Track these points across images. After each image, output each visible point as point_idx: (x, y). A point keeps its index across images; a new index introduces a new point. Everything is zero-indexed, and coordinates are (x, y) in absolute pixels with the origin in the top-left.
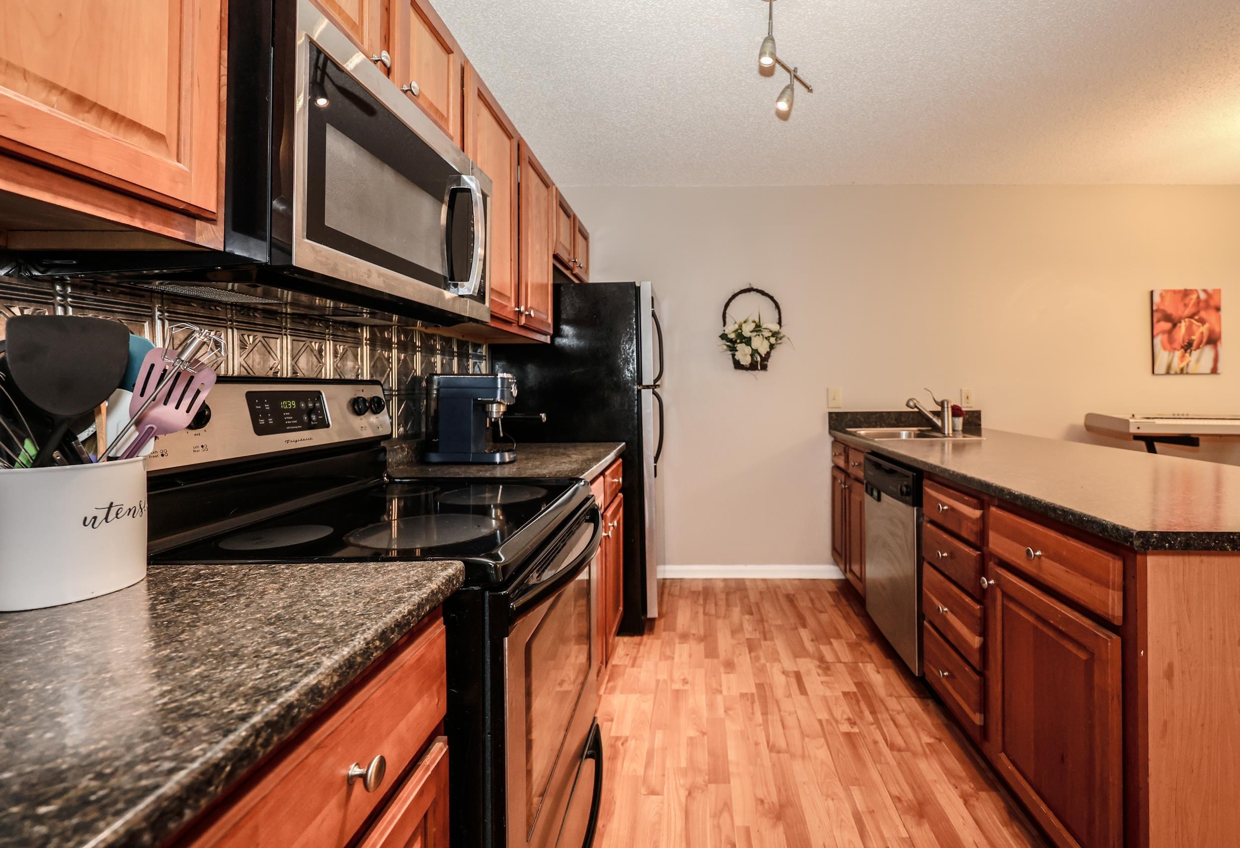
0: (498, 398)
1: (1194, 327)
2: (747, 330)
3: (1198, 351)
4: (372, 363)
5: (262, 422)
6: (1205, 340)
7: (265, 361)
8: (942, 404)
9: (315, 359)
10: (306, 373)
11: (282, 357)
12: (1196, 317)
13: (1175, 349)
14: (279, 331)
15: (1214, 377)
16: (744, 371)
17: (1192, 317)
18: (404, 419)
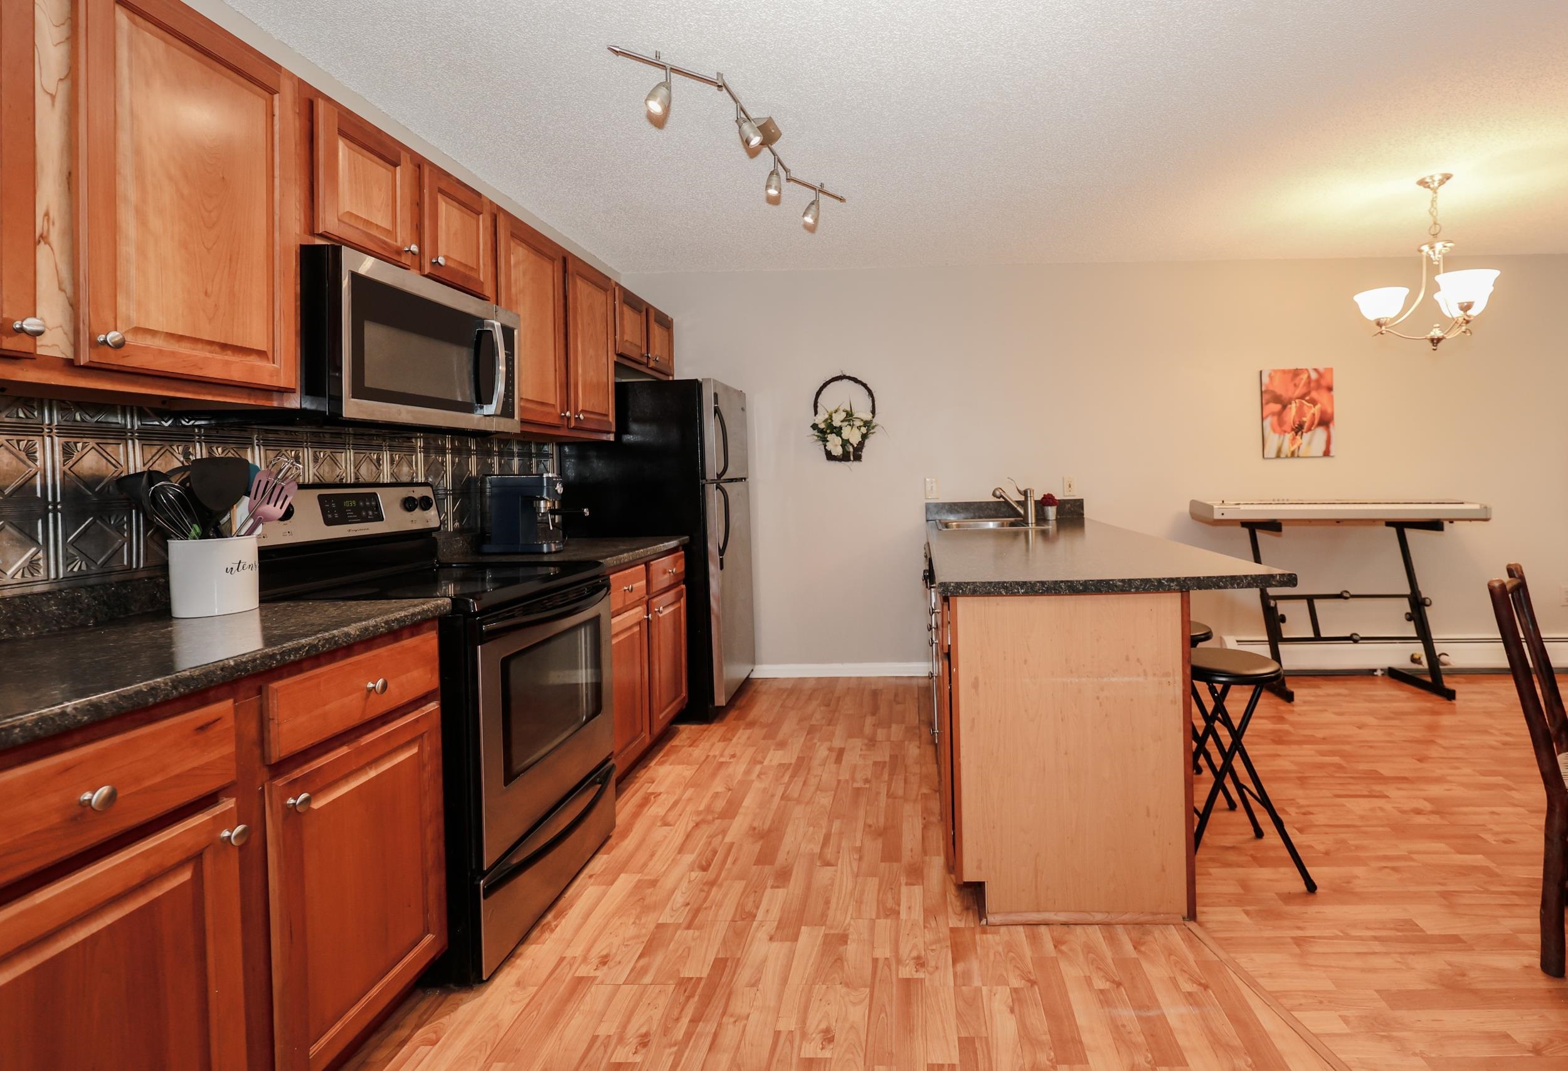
0: (545, 496)
1: (1305, 408)
2: (837, 422)
3: (1310, 433)
4: (426, 468)
5: (330, 516)
6: (1316, 422)
7: (333, 471)
8: (1025, 493)
9: (374, 467)
10: (366, 479)
11: (346, 467)
12: (1307, 398)
13: (1285, 432)
14: (343, 446)
15: (1326, 459)
16: (837, 462)
17: (1302, 397)
18: (459, 515)
